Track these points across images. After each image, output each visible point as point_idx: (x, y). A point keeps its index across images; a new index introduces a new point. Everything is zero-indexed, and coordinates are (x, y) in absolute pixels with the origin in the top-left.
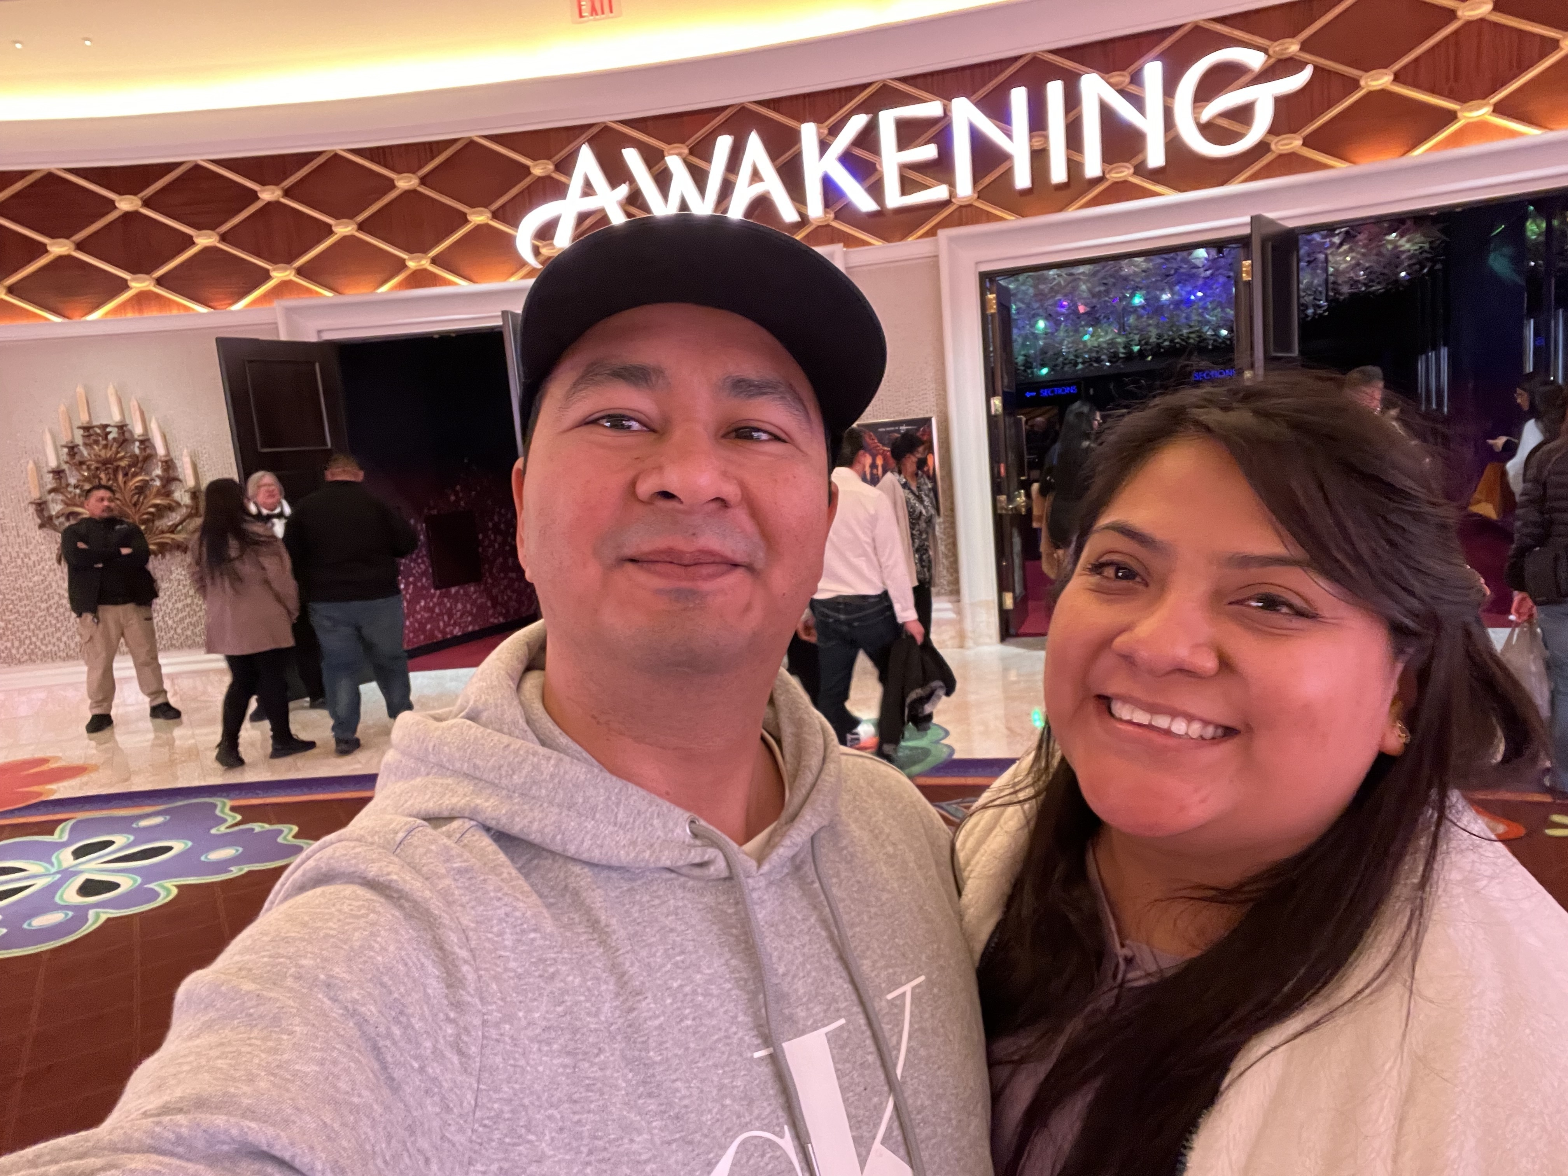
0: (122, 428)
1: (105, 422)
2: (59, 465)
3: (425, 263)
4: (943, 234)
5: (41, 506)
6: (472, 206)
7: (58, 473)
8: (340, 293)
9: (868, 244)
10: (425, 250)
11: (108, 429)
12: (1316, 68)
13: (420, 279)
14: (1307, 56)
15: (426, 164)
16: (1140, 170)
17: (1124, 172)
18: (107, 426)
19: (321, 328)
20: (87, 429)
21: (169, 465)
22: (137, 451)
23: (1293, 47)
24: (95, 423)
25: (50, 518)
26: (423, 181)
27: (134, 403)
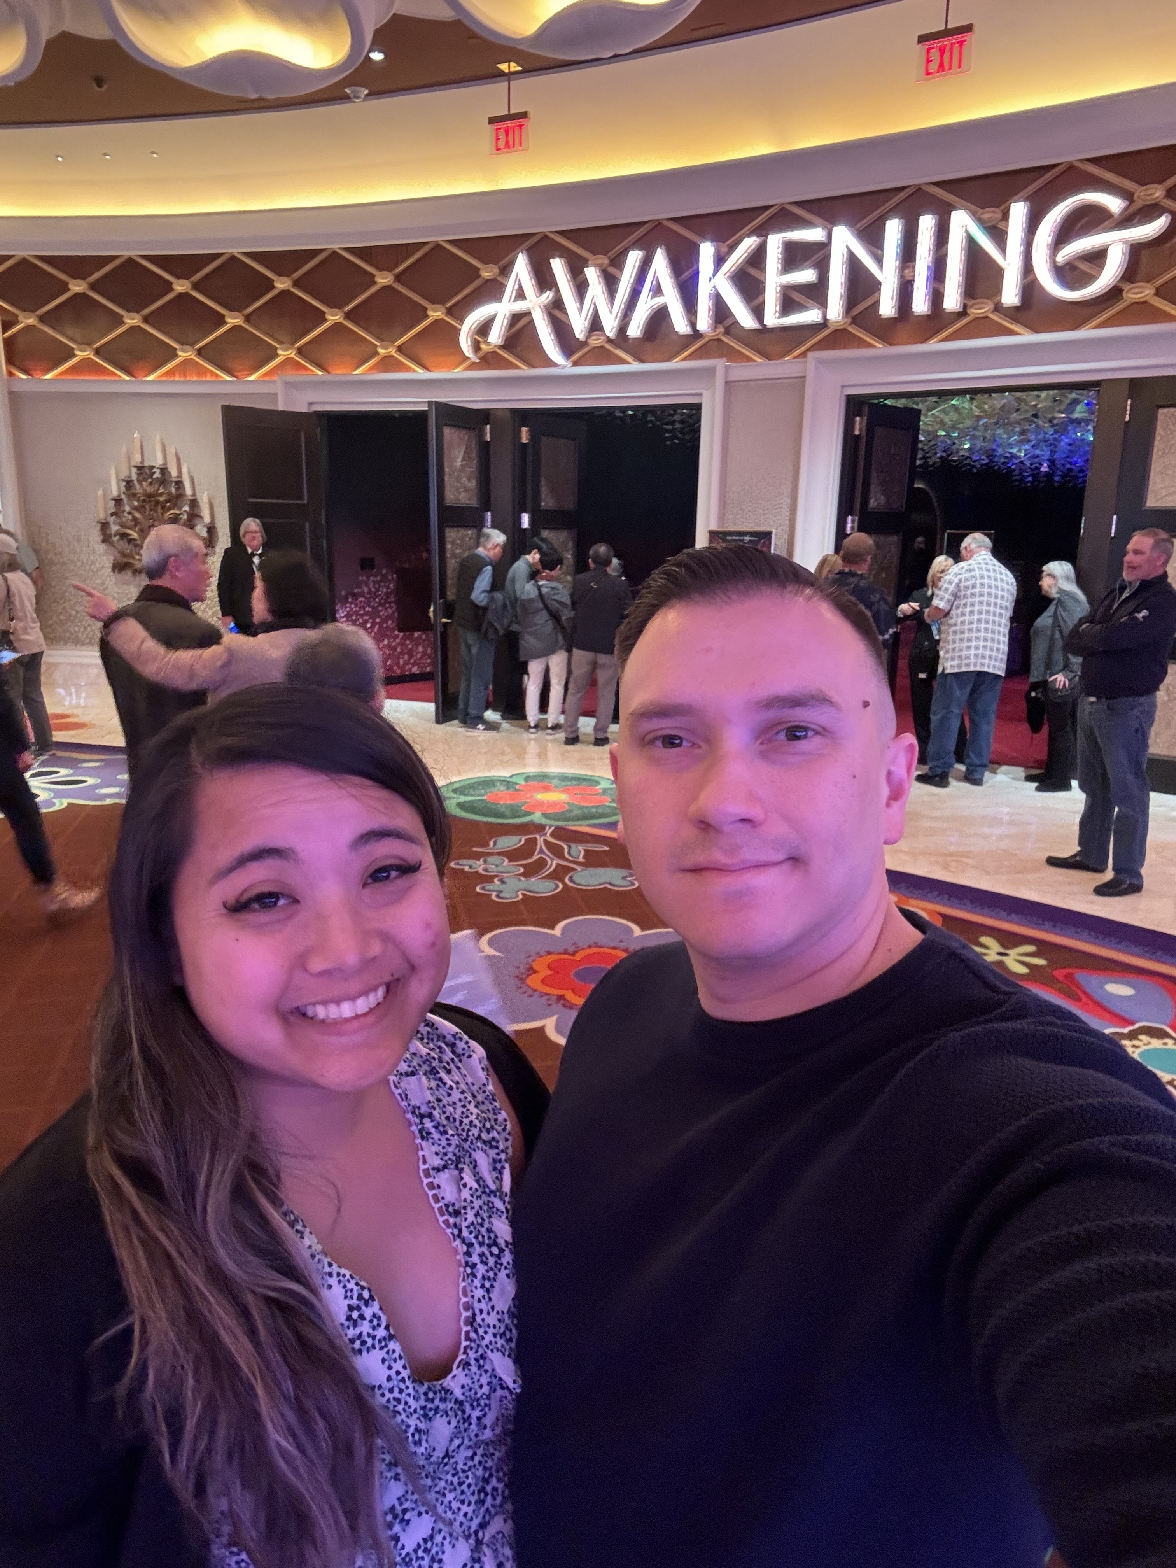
0: (164, 470)
1: (152, 464)
2: (119, 495)
3: (392, 351)
5: (105, 526)
6: (433, 302)
7: (118, 501)
8: (329, 373)
11: (154, 470)
13: (388, 364)
15: (402, 262)
16: (998, 308)
17: (985, 309)
18: (153, 467)
19: (311, 400)
20: (140, 468)
21: (194, 503)
22: (173, 490)
23: (1158, 193)
24: (146, 464)
25: (110, 536)
26: (398, 278)
27: (173, 450)
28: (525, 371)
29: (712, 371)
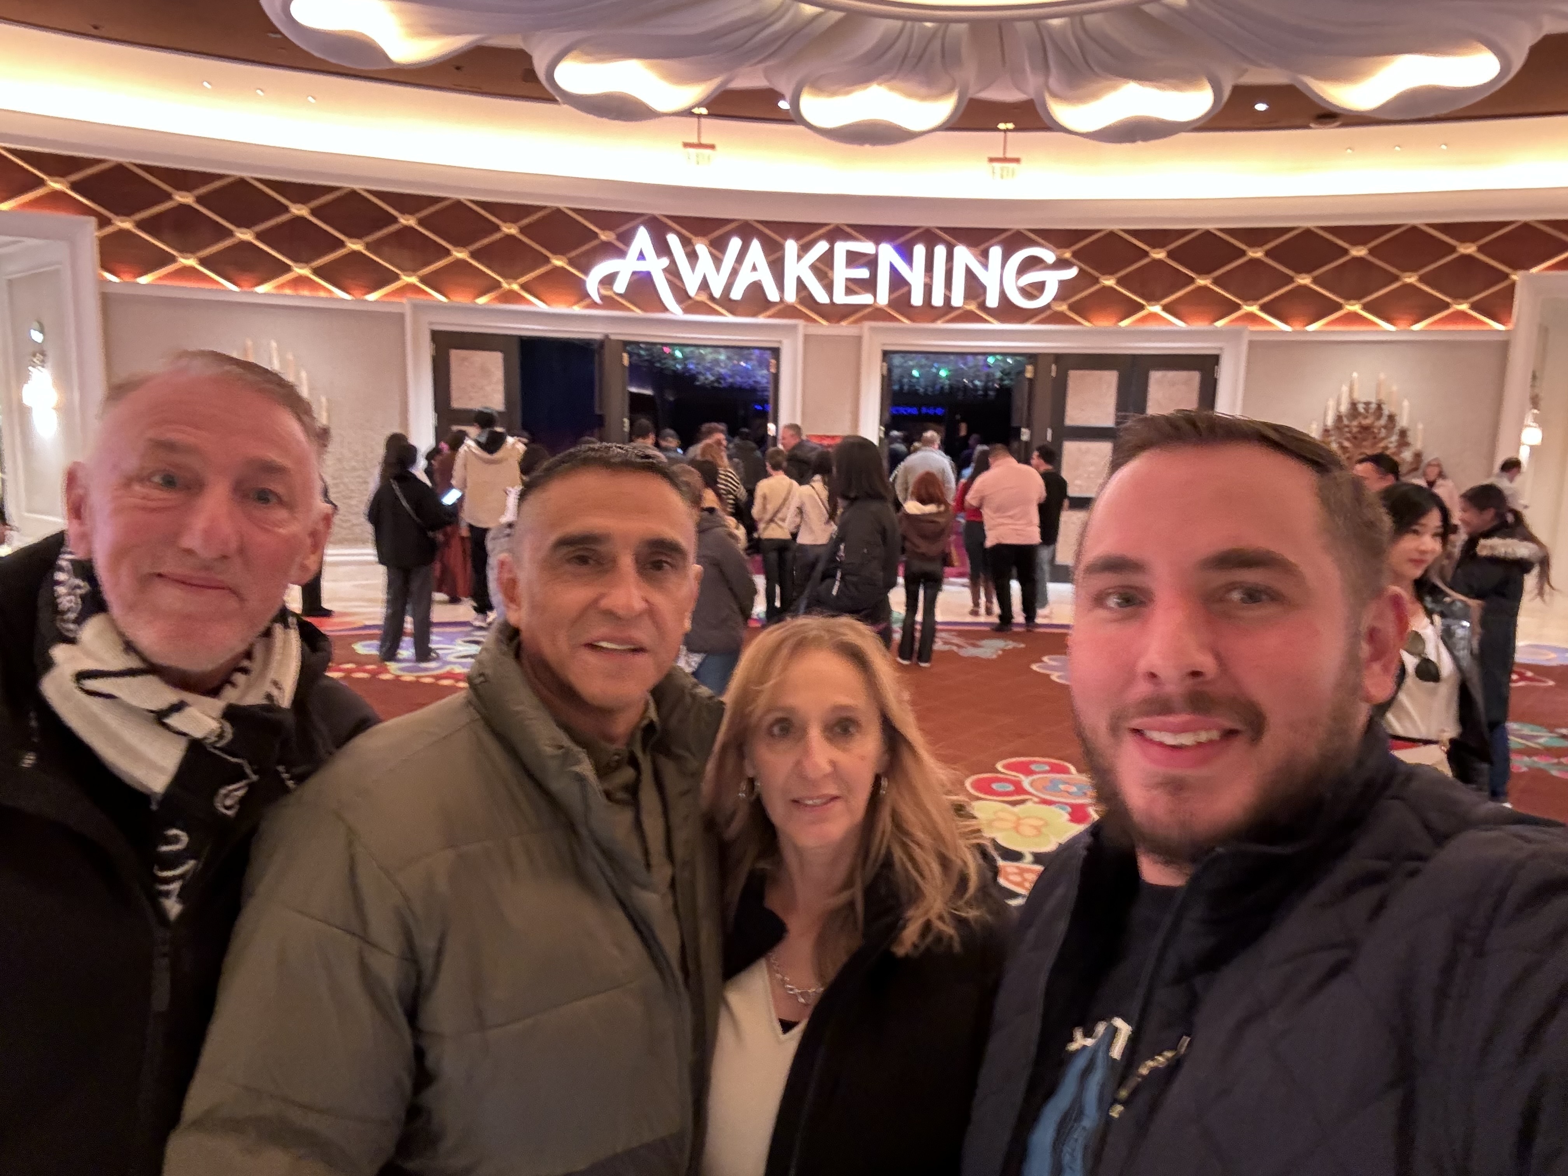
3: (515, 287)
4: (867, 325)
6: (554, 253)
9: (820, 323)
10: (515, 278)
12: (1081, 270)
13: (510, 297)
14: (1074, 261)
15: (524, 219)
16: (982, 306)
17: (972, 307)
23: (1068, 255)
26: (521, 230)
27: (290, 357)
28: (638, 313)
29: (795, 327)
